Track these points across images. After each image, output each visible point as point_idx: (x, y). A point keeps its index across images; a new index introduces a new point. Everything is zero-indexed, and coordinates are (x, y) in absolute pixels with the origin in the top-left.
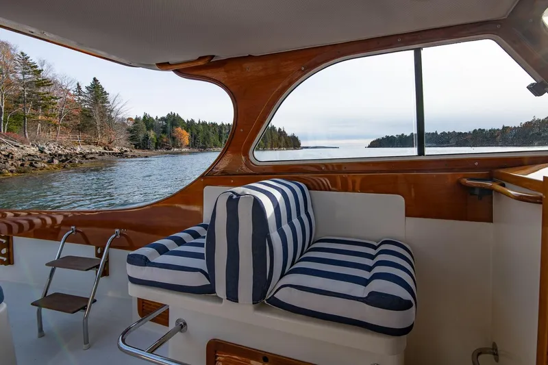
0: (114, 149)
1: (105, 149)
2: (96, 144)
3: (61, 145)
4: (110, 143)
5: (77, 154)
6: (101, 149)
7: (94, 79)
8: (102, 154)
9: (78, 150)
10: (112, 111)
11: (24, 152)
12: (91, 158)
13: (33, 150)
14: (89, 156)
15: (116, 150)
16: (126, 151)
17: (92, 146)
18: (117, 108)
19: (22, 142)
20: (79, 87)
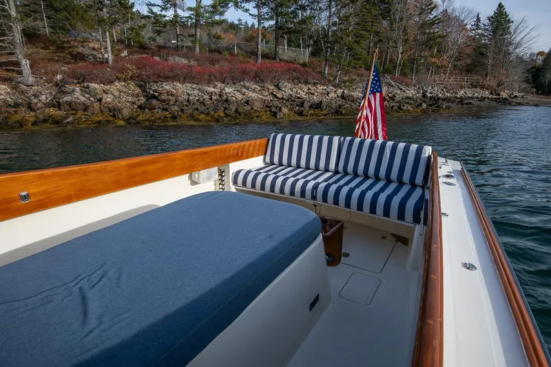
0: (502, 94)
1: (491, 93)
2: (483, 87)
3: (446, 88)
4: (499, 85)
5: (457, 98)
6: (487, 93)
7: (500, 6)
8: (482, 99)
9: (461, 93)
10: (510, 44)
11: (405, 95)
12: (467, 104)
13: (411, 92)
14: (467, 101)
15: (504, 95)
16: (516, 97)
17: (478, 90)
18: (518, 39)
19: (407, 85)
20: (478, 20)
